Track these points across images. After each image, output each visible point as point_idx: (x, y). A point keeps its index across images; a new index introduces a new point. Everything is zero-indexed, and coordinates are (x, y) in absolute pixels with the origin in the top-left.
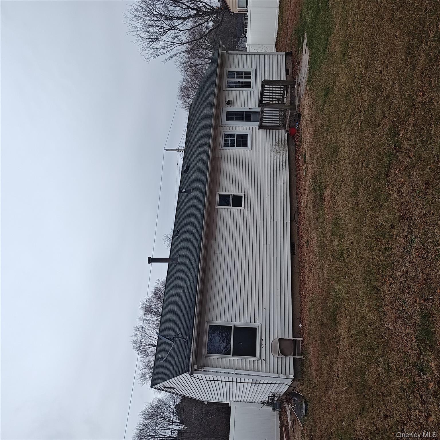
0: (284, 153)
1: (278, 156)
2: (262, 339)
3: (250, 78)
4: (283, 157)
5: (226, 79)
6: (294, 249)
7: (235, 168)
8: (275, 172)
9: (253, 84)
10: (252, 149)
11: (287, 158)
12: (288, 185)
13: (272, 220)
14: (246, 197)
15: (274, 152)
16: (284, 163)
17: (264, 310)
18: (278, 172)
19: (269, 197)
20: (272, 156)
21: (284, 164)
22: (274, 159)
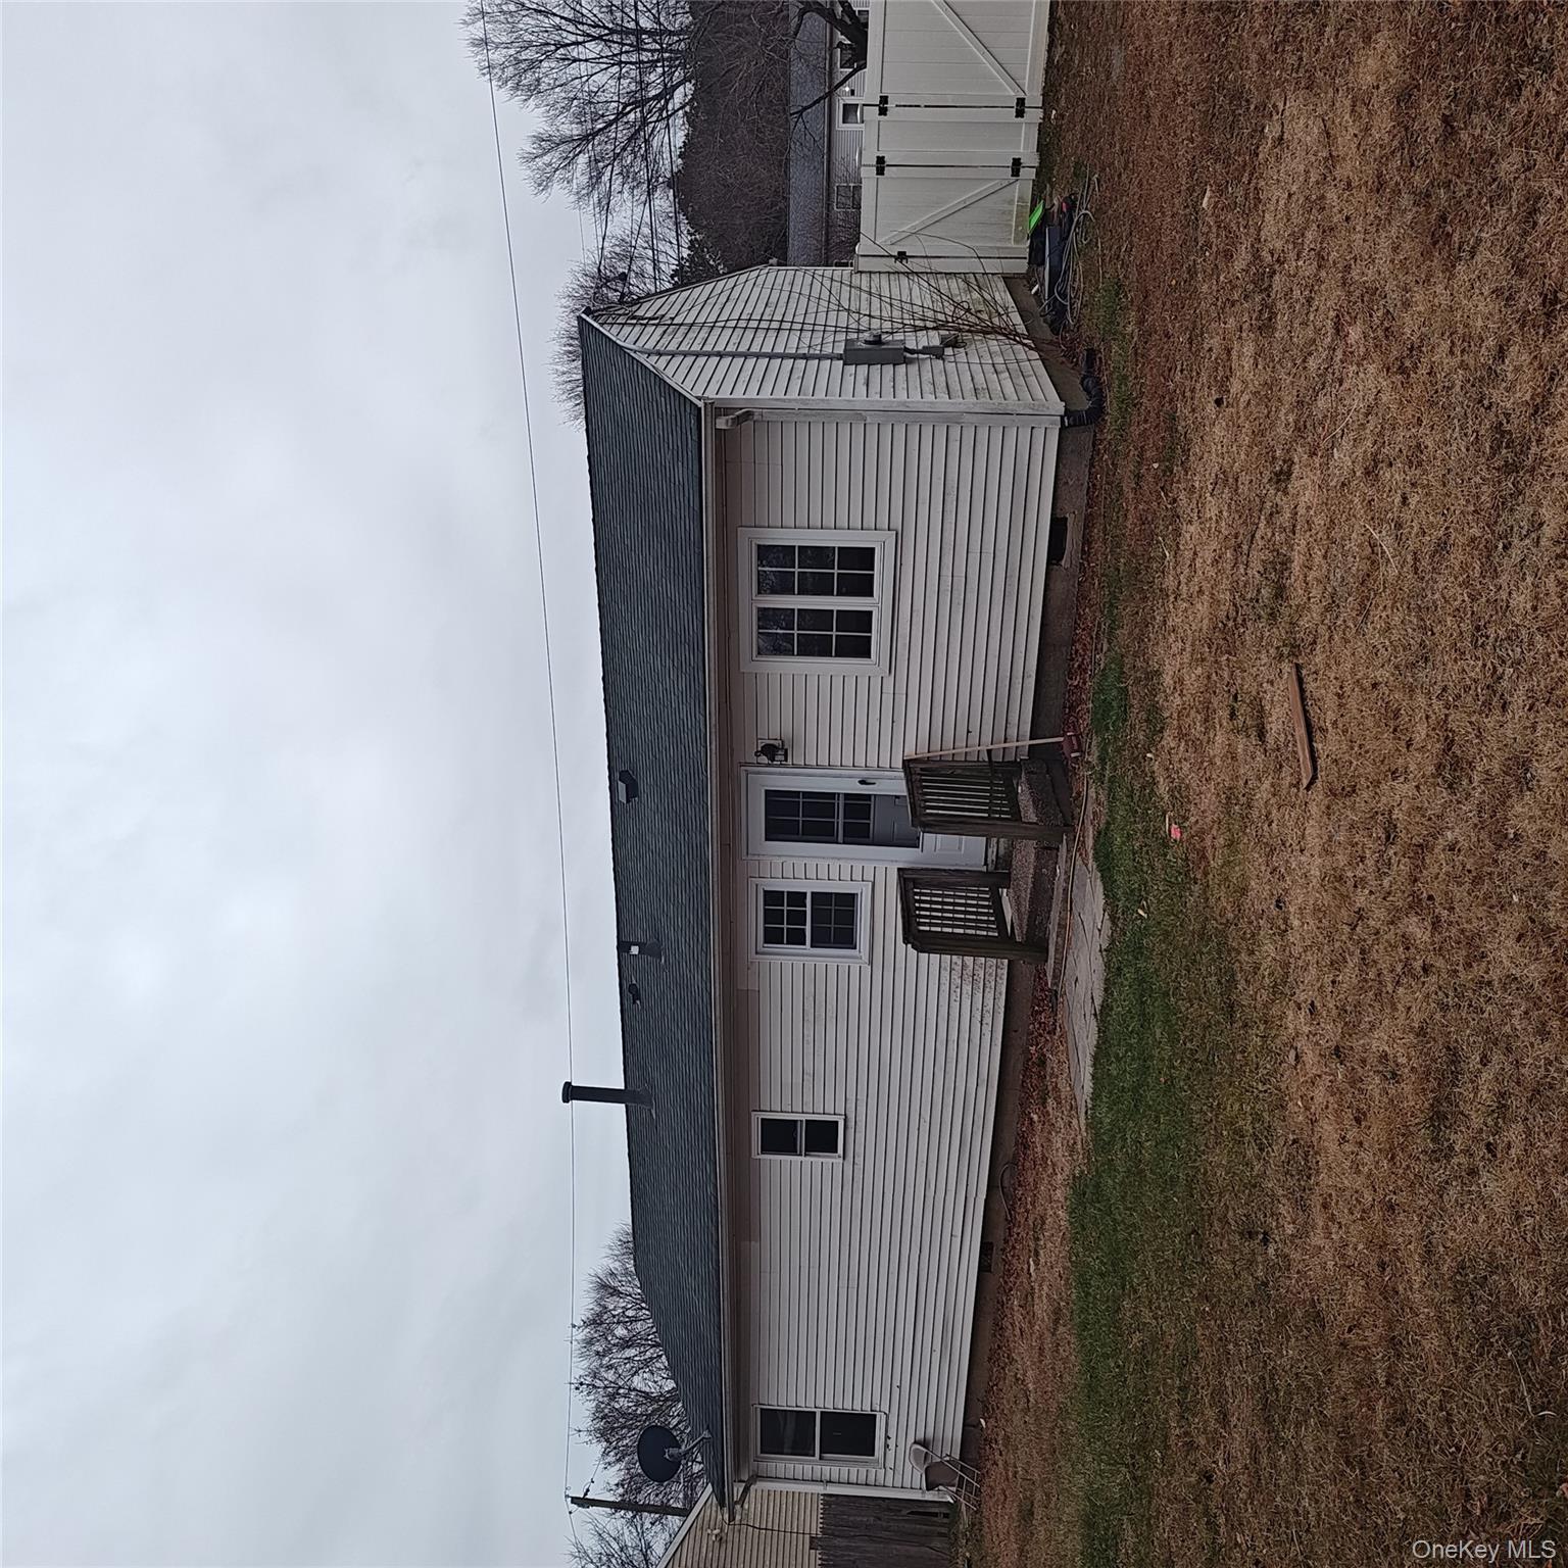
0: (990, 975)
1: (967, 988)
2: (887, 1437)
3: (868, 591)
4: (986, 992)
5: (751, 601)
6: (991, 1255)
7: (809, 1032)
8: (953, 1046)
9: (879, 632)
10: (871, 963)
11: (1000, 994)
12: (993, 1087)
13: (931, 1193)
14: (851, 1124)
15: (953, 972)
16: (986, 1015)
17: (896, 1391)
18: (964, 1045)
19: (925, 1127)
20: (945, 988)
21: (988, 1019)
22: (952, 1000)
